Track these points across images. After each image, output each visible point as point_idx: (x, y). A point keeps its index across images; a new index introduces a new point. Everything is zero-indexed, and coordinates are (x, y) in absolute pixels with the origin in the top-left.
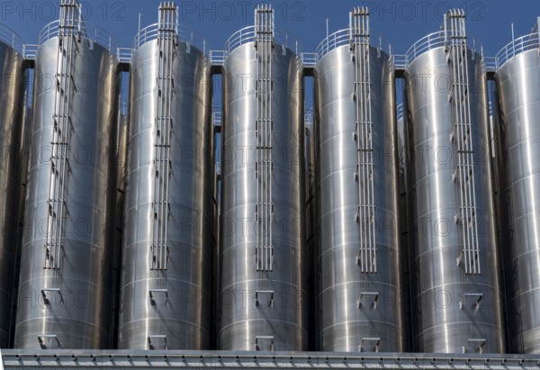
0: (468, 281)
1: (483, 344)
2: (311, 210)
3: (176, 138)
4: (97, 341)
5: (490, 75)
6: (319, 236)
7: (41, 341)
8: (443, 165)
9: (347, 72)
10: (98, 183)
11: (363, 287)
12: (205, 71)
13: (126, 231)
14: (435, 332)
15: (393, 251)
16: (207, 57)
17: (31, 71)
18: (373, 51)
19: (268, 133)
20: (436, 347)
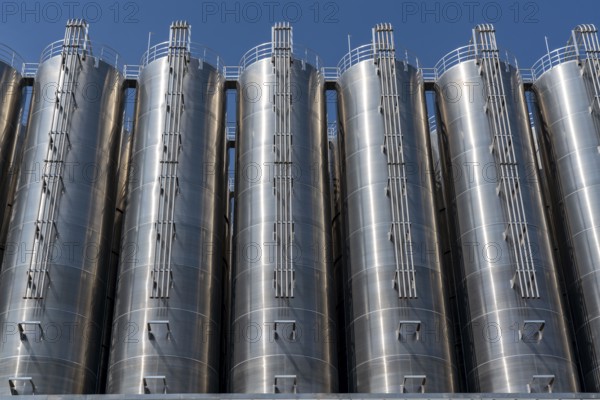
0: (526, 306)
1: (552, 381)
2: (337, 229)
3: (185, 155)
4: (80, 384)
5: (528, 87)
6: (347, 257)
7: (12, 385)
8: (485, 180)
9: (372, 85)
10: (94, 202)
11: (401, 314)
12: (218, 86)
13: (123, 255)
14: (492, 367)
15: (435, 272)
16: (221, 72)
17: (29, 88)
18: (399, 65)
19: (288, 149)
20: (495, 385)
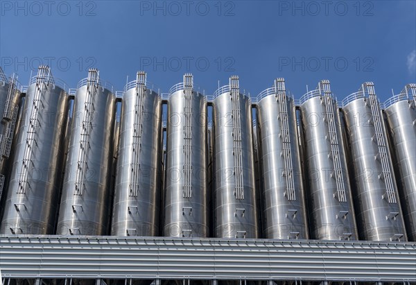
0: (290, 204)
1: (298, 234)
2: (211, 168)
3: (144, 134)
4: (100, 231)
5: (297, 108)
6: (215, 181)
7: (70, 231)
8: (276, 149)
9: (229, 104)
10: (104, 153)
11: (237, 206)
12: (159, 102)
13: (117, 177)
14: (274, 228)
15: (252, 189)
16: (160, 96)
17: (73, 101)
18: (241, 95)
19: (190, 132)
20: (274, 236)
